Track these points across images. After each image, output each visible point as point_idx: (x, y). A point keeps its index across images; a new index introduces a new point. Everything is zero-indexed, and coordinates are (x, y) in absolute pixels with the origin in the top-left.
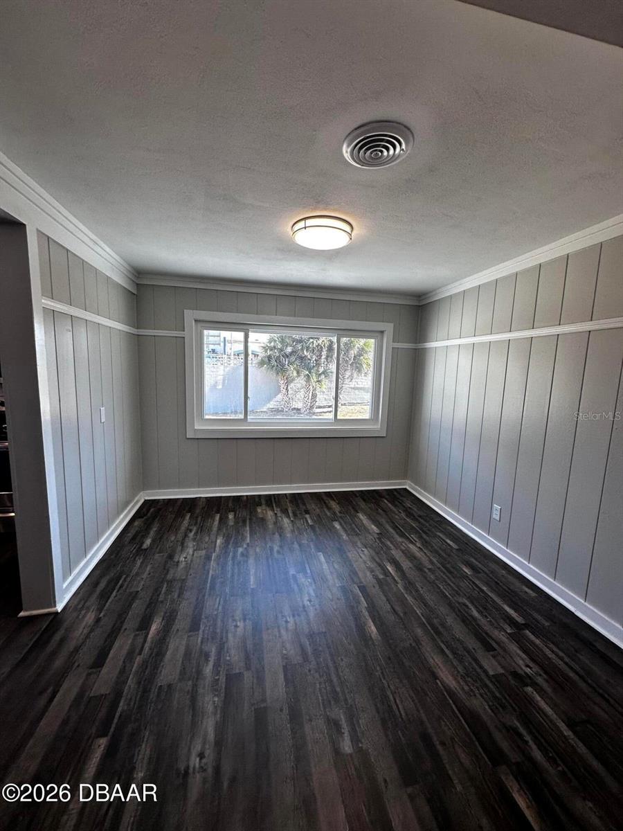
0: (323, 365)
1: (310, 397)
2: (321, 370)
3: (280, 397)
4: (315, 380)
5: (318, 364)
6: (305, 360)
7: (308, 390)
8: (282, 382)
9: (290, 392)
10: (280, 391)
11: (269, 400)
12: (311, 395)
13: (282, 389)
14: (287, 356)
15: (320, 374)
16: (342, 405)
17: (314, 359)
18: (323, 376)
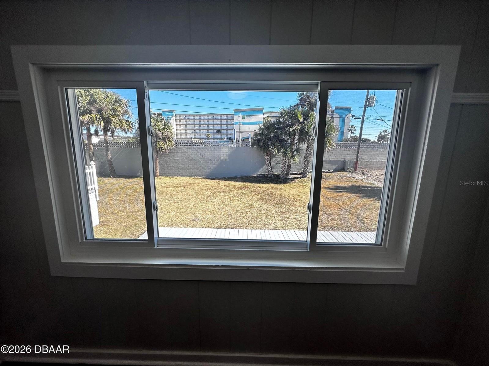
0: (296, 145)
1: (286, 167)
2: (295, 148)
3: (265, 167)
4: (290, 155)
5: (292, 144)
6: (283, 141)
7: (285, 163)
8: (267, 157)
9: (272, 164)
10: (265, 164)
11: (258, 169)
12: (286, 166)
13: (267, 162)
14: (271, 140)
15: (294, 152)
16: (309, 173)
17: (289, 141)
18: (295, 153)
